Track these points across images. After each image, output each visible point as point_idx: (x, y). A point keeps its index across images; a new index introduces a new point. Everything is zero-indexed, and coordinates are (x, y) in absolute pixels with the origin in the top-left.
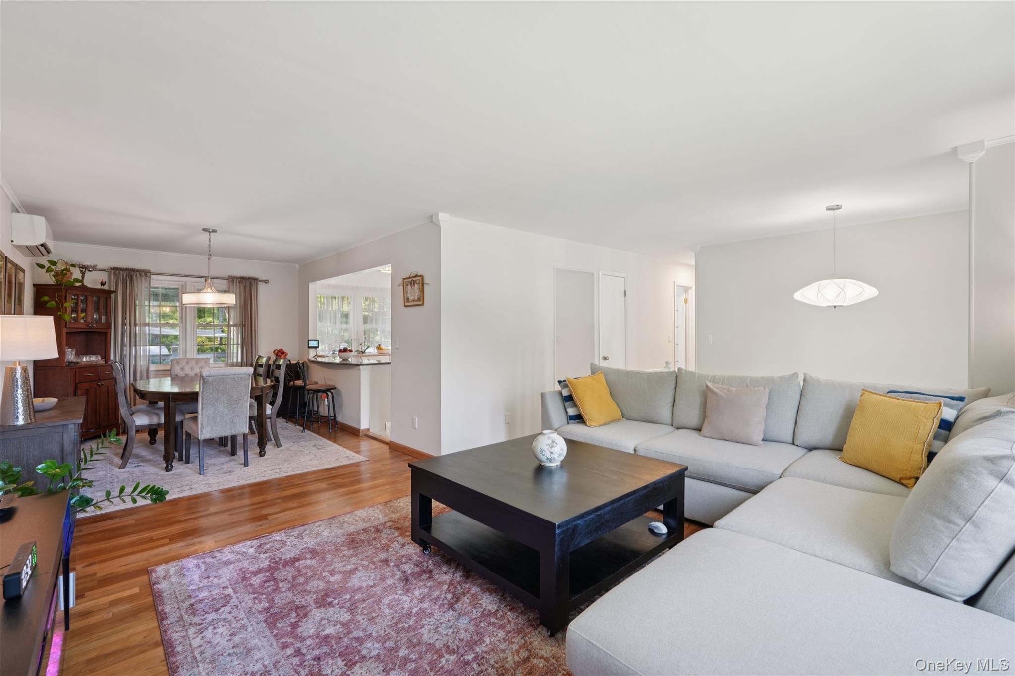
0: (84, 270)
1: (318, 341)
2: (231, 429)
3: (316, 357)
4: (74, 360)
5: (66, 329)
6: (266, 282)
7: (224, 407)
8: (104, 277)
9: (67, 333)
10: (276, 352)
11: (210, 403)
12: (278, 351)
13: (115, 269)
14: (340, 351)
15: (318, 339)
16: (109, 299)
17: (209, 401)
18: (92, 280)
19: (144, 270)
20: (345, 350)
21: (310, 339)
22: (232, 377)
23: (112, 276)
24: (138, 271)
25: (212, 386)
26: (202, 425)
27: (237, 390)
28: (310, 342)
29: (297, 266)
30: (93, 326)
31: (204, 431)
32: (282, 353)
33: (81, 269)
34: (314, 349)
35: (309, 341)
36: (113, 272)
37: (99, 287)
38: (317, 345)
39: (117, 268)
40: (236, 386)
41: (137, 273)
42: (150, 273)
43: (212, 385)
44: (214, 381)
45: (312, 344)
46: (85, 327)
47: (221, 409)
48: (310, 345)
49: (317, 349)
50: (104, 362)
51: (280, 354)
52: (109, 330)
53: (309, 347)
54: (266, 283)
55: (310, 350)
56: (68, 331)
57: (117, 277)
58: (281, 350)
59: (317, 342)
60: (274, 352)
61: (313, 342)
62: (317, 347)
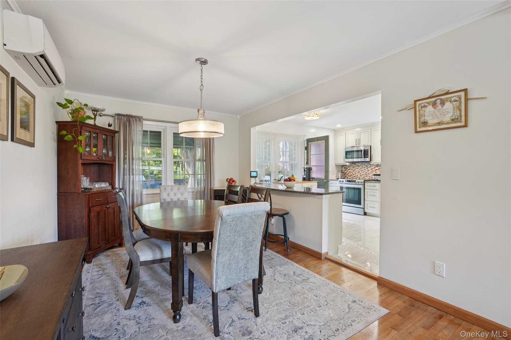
0: (96, 113)
2: (244, 276)
4: (89, 187)
5: (81, 160)
7: (240, 251)
8: (111, 120)
9: (83, 164)
10: (228, 180)
11: (227, 247)
12: (230, 179)
13: (119, 115)
14: (286, 180)
15: (256, 171)
16: (114, 137)
17: (226, 245)
18: (102, 122)
19: (138, 116)
20: (290, 180)
21: (251, 171)
22: (250, 215)
23: (116, 120)
24: (134, 117)
25: (230, 228)
26: (217, 274)
27: (253, 231)
28: (252, 172)
29: (238, 117)
30: (102, 159)
31: (219, 281)
32: (233, 181)
33: (94, 112)
34: (254, 178)
35: (251, 172)
36: (117, 117)
37: (107, 127)
38: (256, 175)
39: (120, 114)
40: (252, 225)
41: (134, 118)
42: (142, 118)
43: (230, 226)
44: (233, 221)
46: (97, 159)
47: (236, 254)
48: (252, 175)
49: (256, 178)
50: (111, 188)
51: (231, 181)
52: (114, 162)
53: (251, 177)
55: (252, 178)
56: (82, 162)
57: (120, 120)
58: (232, 178)
59: (256, 172)
60: (227, 180)
61: (254, 173)
62: (256, 177)
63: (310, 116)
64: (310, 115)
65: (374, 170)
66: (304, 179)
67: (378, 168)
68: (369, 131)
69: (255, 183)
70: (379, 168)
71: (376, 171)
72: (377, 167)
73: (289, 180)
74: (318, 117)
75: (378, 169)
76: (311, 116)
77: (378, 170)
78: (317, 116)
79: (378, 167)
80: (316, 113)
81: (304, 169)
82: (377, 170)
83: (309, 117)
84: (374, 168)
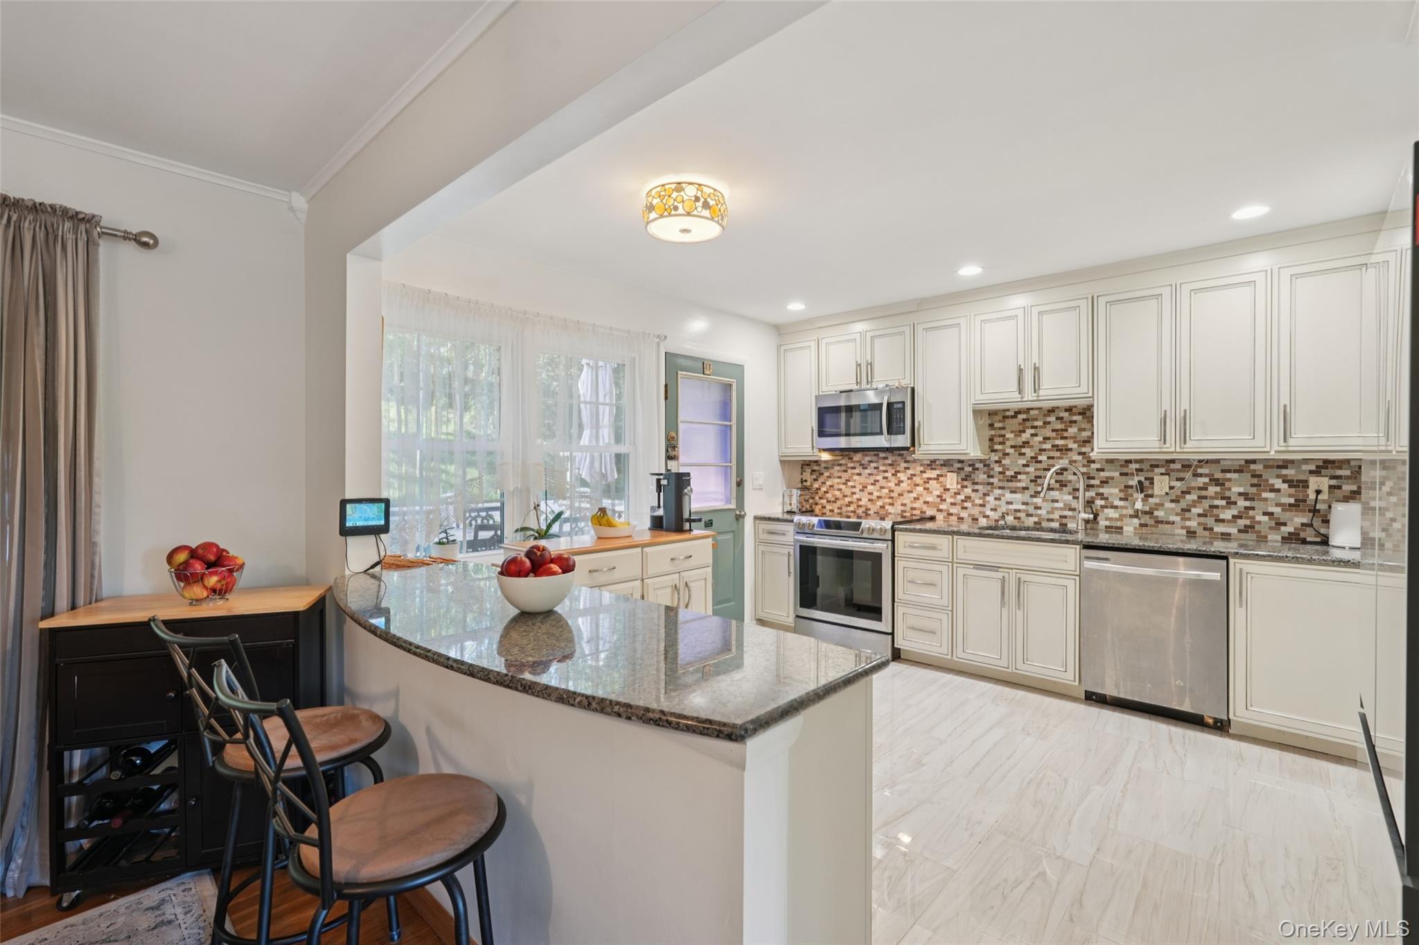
1: (387, 502)
3: (378, 568)
6: (144, 241)
10: (182, 557)
12: (194, 553)
15: (384, 495)
20: (537, 565)
21: (348, 497)
28: (349, 507)
29: (298, 197)
32: (210, 565)
34: (371, 539)
35: (344, 503)
38: (382, 522)
45: (356, 516)
48: (349, 524)
49: (383, 536)
51: (198, 567)
53: (346, 532)
54: (145, 245)
55: (351, 541)
58: (208, 546)
59: (383, 505)
60: (170, 558)
61: (364, 506)
62: (385, 529)
63: (673, 212)
64: (676, 208)
65: (922, 482)
66: (657, 524)
67: (933, 474)
68: (908, 330)
69: (373, 567)
70: (938, 472)
71: (927, 486)
72: (932, 469)
73: (528, 563)
74: (712, 219)
75: (935, 479)
76: (681, 211)
77: (935, 481)
78: (706, 213)
79: (935, 469)
80: (702, 200)
81: (658, 481)
82: (930, 481)
83: (670, 215)
84: (921, 472)
